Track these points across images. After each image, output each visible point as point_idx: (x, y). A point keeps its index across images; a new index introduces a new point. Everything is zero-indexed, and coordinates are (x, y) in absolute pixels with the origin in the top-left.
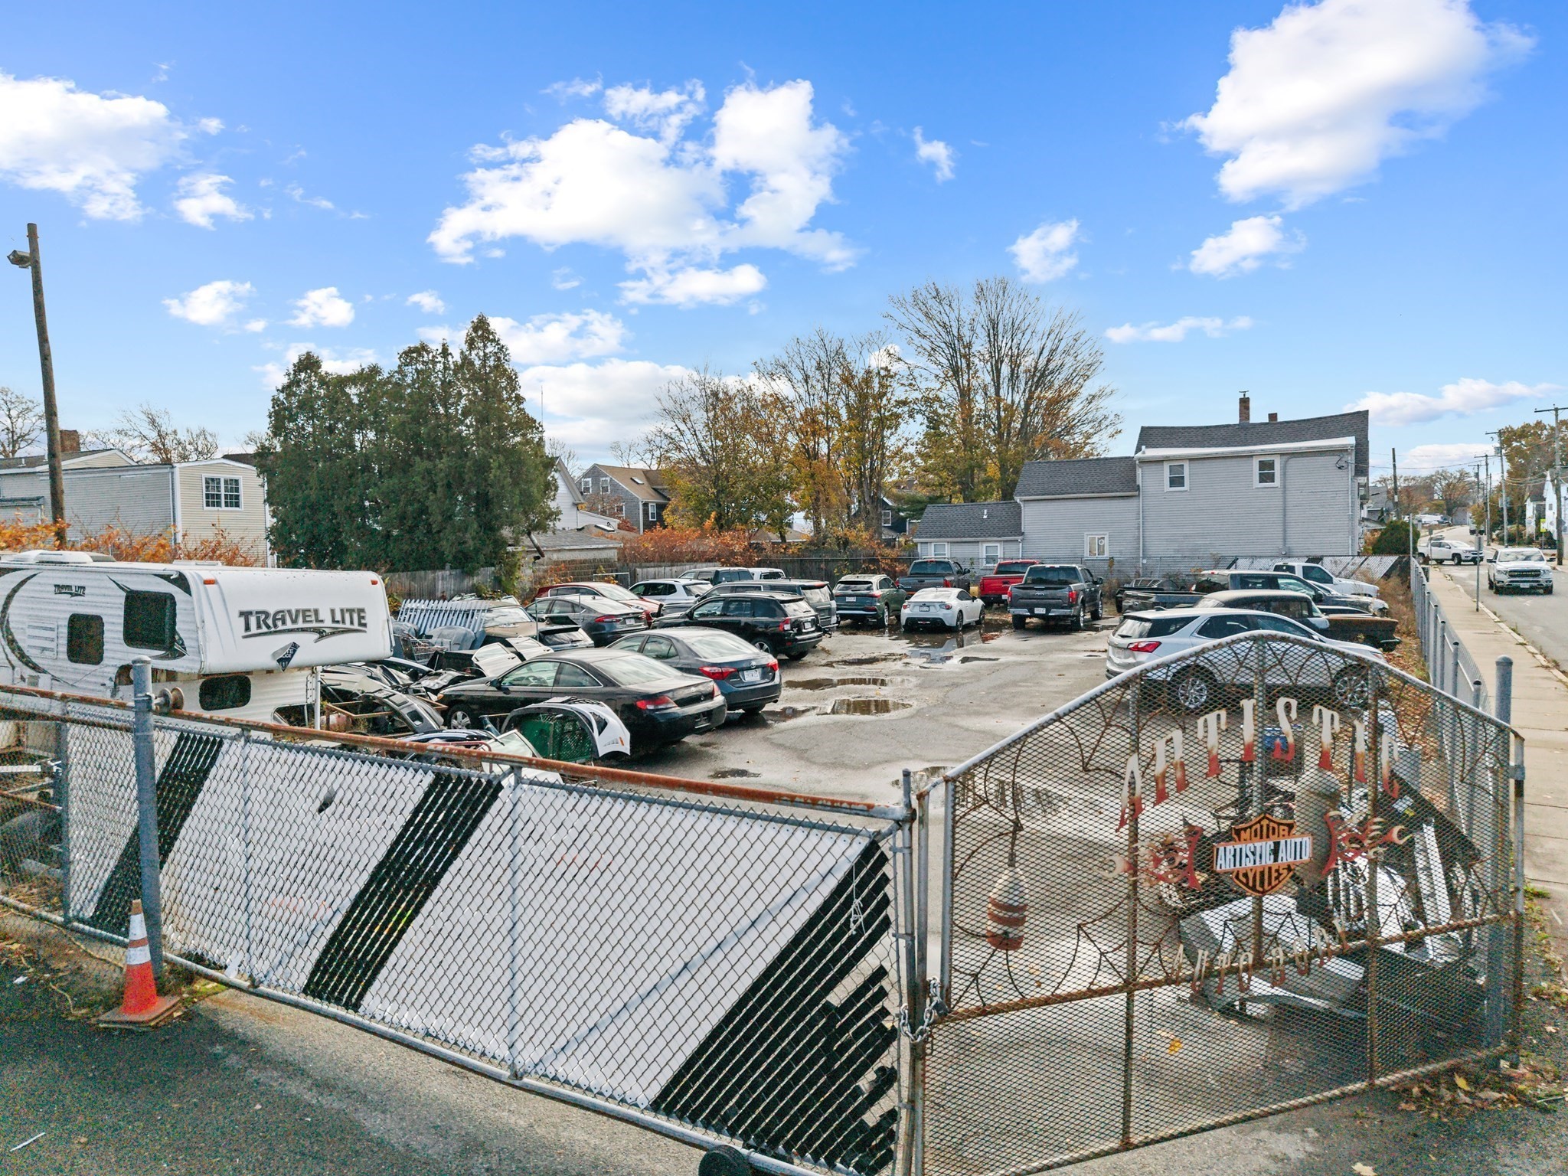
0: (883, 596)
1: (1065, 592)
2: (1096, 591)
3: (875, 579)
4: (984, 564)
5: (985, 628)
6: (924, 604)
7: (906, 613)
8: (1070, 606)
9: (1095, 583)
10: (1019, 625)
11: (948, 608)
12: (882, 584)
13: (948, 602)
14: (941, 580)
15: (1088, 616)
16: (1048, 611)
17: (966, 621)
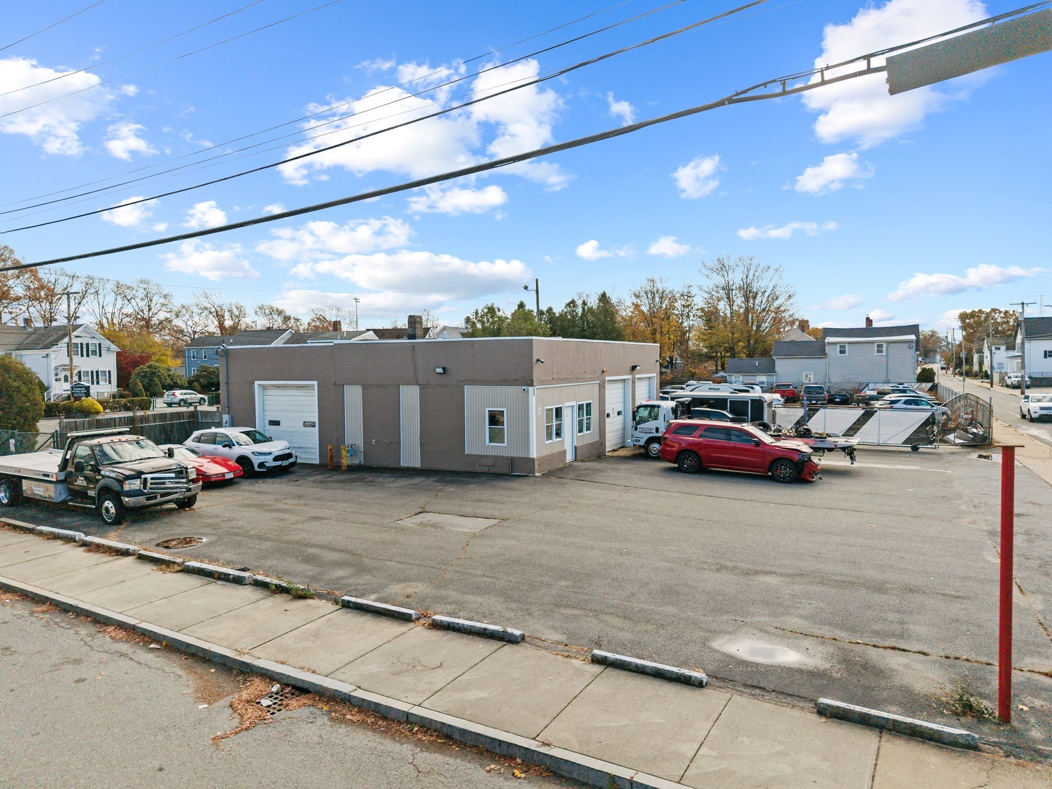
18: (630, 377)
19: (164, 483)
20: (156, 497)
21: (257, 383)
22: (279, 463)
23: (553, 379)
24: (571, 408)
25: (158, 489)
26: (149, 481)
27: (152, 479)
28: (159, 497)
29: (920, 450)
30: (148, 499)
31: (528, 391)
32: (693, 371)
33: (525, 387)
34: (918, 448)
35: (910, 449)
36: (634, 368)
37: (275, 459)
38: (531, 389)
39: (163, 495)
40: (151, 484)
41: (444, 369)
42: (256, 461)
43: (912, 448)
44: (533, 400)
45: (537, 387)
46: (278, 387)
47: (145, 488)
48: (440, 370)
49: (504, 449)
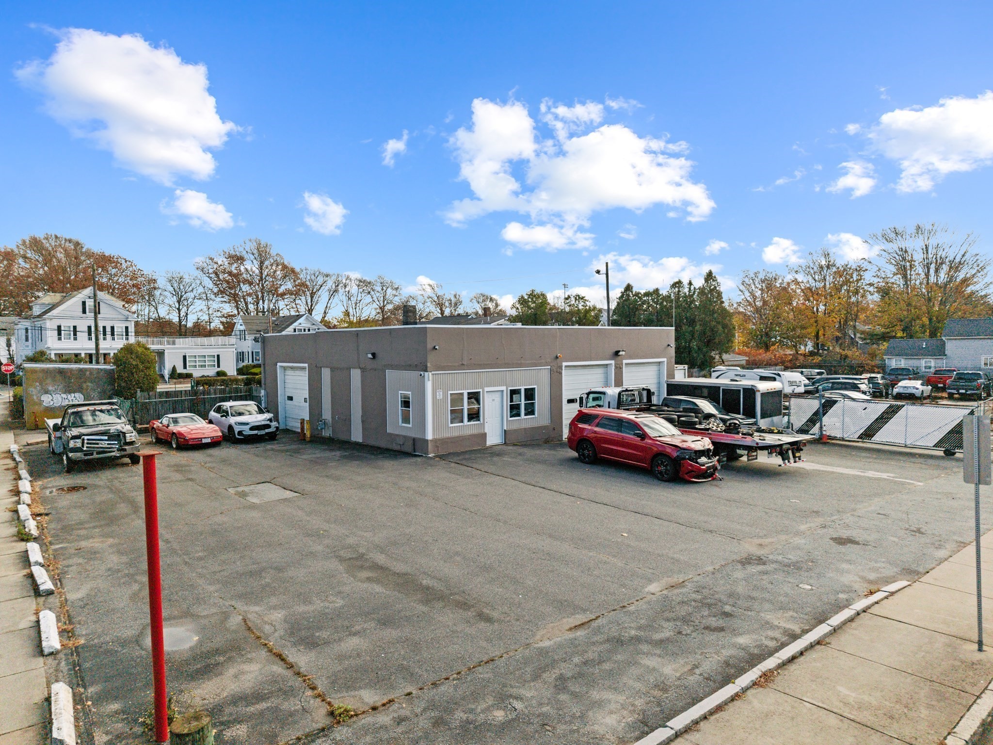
0: (883, 384)
1: (975, 383)
2: (990, 384)
3: (879, 376)
4: (924, 370)
5: (932, 399)
6: (905, 387)
7: (896, 390)
8: (978, 389)
9: (989, 380)
10: (951, 397)
11: (917, 389)
12: (883, 378)
13: (917, 387)
14: (907, 377)
15: (985, 395)
16: (966, 391)
17: (925, 395)
18: (613, 362)
19: (98, 444)
20: (92, 454)
21: (279, 364)
22: (255, 432)
23: (463, 364)
24: (499, 393)
25: (94, 448)
26: (86, 441)
27: (88, 440)
28: (95, 453)
29: (957, 455)
30: (85, 455)
31: (424, 376)
32: (844, 353)
33: (422, 373)
34: (955, 453)
35: (942, 454)
36: (617, 353)
37: (252, 429)
38: (426, 374)
39: (98, 453)
40: (88, 443)
41: (374, 355)
42: (237, 429)
43: (945, 452)
44: (429, 386)
45: (433, 372)
46: (292, 368)
47: (83, 446)
48: (370, 356)
49: (407, 429)
